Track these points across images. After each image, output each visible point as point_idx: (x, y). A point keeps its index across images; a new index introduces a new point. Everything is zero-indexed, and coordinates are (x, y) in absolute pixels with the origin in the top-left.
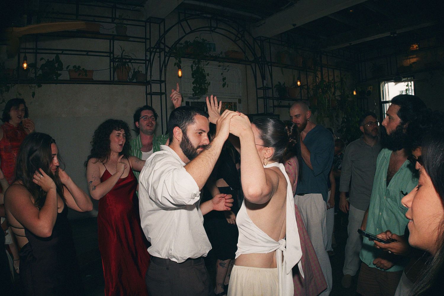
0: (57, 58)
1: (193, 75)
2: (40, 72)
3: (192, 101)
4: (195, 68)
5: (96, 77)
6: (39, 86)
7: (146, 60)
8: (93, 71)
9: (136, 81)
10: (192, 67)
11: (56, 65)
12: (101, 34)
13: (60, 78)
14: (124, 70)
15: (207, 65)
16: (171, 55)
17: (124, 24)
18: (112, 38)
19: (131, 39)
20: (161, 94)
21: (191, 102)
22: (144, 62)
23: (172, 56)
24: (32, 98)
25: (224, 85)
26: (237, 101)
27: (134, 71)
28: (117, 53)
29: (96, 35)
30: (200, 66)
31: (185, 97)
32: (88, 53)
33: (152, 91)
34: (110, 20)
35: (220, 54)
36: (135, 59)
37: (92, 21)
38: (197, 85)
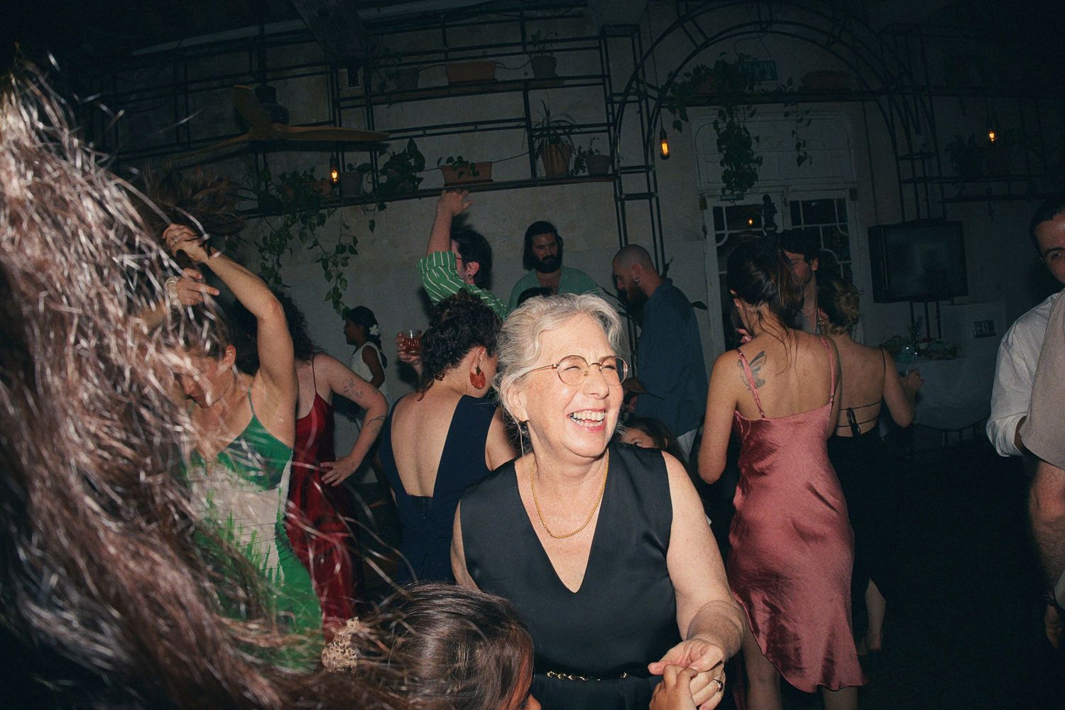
0: (412, 145)
1: (719, 143)
2: (383, 179)
3: (729, 204)
4: (723, 126)
5: (496, 177)
6: (382, 207)
7: (608, 125)
8: (491, 163)
9: (588, 174)
10: (716, 124)
11: (412, 161)
12: (500, 82)
13: (421, 187)
14: (554, 154)
15: (752, 115)
16: (663, 105)
17: (548, 51)
18: (525, 87)
19: (567, 82)
20: (649, 196)
21: (727, 208)
22: (605, 128)
23: (664, 107)
24: (371, 232)
25: (800, 160)
26: (845, 195)
27: (579, 152)
28: (537, 118)
29: (490, 86)
30: (735, 120)
31: (710, 197)
32: (476, 126)
33: (624, 192)
34: (519, 49)
35: (786, 85)
36: (579, 127)
37: (481, 57)
38: (731, 167)
